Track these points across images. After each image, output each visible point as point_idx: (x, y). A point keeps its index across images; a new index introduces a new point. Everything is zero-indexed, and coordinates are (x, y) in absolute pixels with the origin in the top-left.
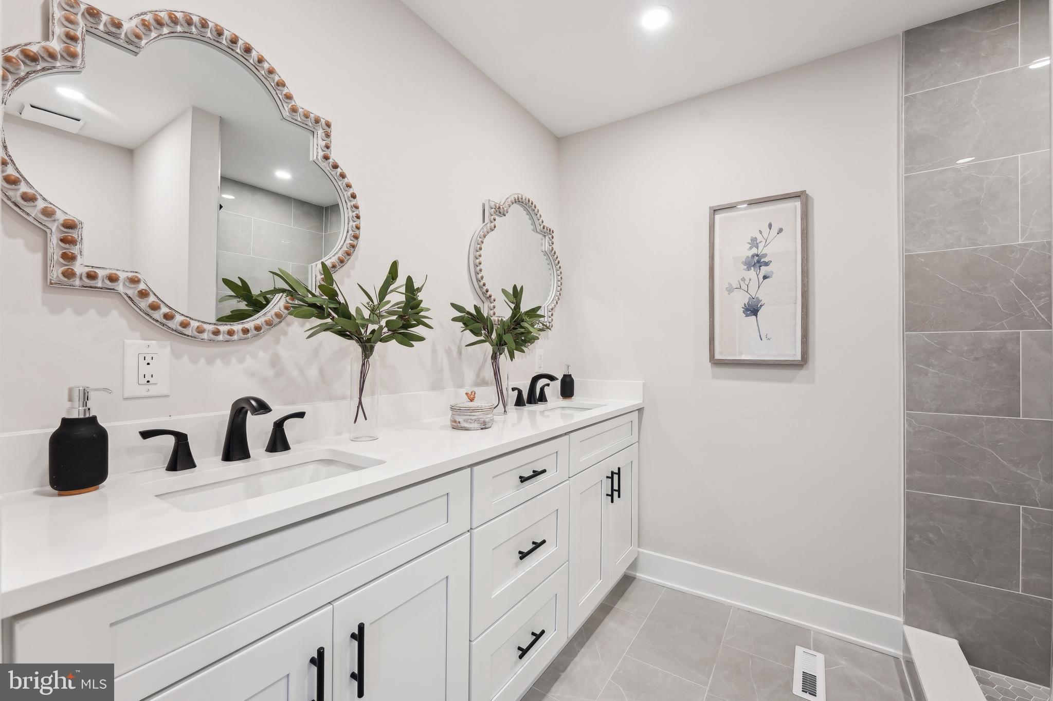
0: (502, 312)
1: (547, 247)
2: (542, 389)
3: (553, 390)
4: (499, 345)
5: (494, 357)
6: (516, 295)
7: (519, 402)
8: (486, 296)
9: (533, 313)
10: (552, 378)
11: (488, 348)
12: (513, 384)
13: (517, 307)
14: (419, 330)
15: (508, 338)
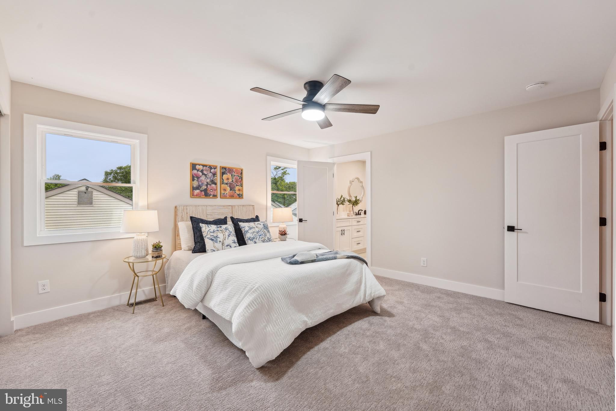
0: (354, 199)
1: (361, 185)
2: (360, 213)
3: (362, 213)
4: (353, 204)
5: (352, 207)
6: (356, 197)
7: (356, 215)
8: (350, 196)
9: (358, 200)
10: (362, 210)
11: (351, 205)
12: (355, 211)
13: (356, 199)
14: (344, 203)
15: (355, 203)
